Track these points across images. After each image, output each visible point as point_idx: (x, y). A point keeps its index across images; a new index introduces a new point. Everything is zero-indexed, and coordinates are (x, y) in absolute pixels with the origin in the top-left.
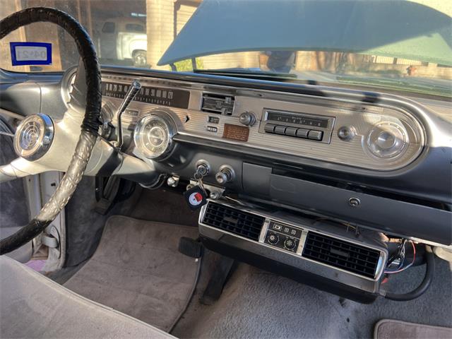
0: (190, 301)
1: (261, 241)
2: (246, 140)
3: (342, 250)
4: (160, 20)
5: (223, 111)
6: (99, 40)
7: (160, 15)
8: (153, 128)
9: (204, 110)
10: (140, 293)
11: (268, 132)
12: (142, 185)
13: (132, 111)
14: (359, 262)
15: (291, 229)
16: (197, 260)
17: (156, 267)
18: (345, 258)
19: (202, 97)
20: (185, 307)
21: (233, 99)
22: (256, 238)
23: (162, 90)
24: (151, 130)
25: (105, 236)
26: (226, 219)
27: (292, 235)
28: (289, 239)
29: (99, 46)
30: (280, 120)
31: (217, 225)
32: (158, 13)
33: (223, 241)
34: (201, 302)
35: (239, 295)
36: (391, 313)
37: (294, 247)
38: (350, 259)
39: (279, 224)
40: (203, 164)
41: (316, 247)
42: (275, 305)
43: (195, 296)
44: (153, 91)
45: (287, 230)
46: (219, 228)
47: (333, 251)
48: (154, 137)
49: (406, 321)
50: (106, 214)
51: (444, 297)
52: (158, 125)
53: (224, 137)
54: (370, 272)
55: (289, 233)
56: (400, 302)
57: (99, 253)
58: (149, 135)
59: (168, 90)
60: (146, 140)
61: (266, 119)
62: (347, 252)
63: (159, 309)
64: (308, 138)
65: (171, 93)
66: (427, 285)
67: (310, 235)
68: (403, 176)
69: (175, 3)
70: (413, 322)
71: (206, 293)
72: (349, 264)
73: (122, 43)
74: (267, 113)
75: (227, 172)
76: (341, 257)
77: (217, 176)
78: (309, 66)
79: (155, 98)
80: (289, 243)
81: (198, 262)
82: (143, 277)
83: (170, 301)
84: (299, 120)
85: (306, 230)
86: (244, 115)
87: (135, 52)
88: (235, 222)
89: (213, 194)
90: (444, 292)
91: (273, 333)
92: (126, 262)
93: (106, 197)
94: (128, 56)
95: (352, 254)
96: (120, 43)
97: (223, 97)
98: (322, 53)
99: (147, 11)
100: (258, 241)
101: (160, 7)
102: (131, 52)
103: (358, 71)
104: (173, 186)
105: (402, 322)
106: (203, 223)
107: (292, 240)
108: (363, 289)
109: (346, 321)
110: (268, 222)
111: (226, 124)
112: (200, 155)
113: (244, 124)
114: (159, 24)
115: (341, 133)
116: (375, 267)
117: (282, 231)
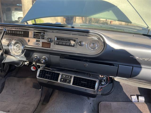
0: (38, 104)
1: (59, 81)
2: (50, 47)
3: (85, 81)
4: (27, 7)
5: (41, 38)
6: (5, 14)
7: (27, 5)
8: (16, 45)
9: (35, 38)
10: (20, 104)
11: (57, 44)
12: (16, 66)
13: (9, 39)
14: (90, 84)
15: (68, 76)
16: (40, 90)
17: (26, 94)
18: (86, 84)
19: (33, 33)
20: (37, 106)
21: (44, 33)
22: (57, 80)
23: (19, 31)
24: (16, 46)
25: (6, 85)
26: (46, 75)
27: (69, 78)
28: (68, 80)
29: (5, 16)
30: (61, 40)
31: (44, 78)
32: (26, 4)
33: (48, 83)
34: (43, 104)
35: (54, 100)
36: (104, 100)
37: (70, 82)
38: (87, 84)
39: (64, 75)
40: (36, 57)
41: (77, 81)
42: (66, 102)
43: (40, 102)
44: (16, 32)
45: (67, 77)
46: (45, 78)
47: (82, 82)
48: (17, 48)
49: (108, 101)
50: (5, 77)
51: (119, 93)
52: (18, 44)
53: (42, 47)
54: (94, 88)
55: (68, 78)
56: (106, 96)
57: (4, 91)
58: (15, 47)
59: (21, 31)
60: (14, 49)
61: (56, 40)
62: (86, 82)
63: (27, 108)
64: (70, 46)
65: (23, 32)
66: (113, 89)
67: (75, 77)
68: (99, 56)
69: (32, 1)
70: (110, 102)
71: (44, 101)
72: (87, 86)
73: (14, 15)
74: (56, 38)
75: (45, 59)
76: (84, 84)
77: (41, 60)
78: (80, 22)
79: (17, 34)
80: (68, 81)
81: (41, 90)
82: (21, 98)
83: (31, 105)
84: (67, 40)
85: (73, 76)
86: (48, 39)
87: (19, 18)
88: (50, 76)
89: (41, 67)
90: (119, 91)
91: (65, 111)
92: (14, 93)
93: (4, 71)
94: (17, 19)
95: (88, 82)
96: (13, 15)
97: (40, 33)
98: (84, 18)
99: (22, 3)
100: (58, 81)
101: (27, 2)
102: (18, 18)
103: (95, 23)
104: (27, 65)
105: (107, 102)
106: (38, 77)
107: (69, 80)
108: (92, 93)
109: (90, 104)
110: (61, 74)
111: (42, 42)
112: (35, 53)
113: (48, 42)
114: (27, 8)
115: (79, 44)
116: (95, 86)
117: (66, 77)
